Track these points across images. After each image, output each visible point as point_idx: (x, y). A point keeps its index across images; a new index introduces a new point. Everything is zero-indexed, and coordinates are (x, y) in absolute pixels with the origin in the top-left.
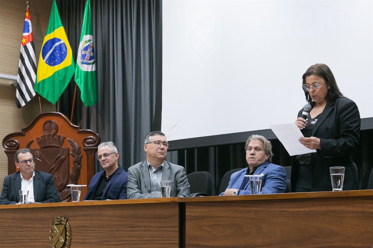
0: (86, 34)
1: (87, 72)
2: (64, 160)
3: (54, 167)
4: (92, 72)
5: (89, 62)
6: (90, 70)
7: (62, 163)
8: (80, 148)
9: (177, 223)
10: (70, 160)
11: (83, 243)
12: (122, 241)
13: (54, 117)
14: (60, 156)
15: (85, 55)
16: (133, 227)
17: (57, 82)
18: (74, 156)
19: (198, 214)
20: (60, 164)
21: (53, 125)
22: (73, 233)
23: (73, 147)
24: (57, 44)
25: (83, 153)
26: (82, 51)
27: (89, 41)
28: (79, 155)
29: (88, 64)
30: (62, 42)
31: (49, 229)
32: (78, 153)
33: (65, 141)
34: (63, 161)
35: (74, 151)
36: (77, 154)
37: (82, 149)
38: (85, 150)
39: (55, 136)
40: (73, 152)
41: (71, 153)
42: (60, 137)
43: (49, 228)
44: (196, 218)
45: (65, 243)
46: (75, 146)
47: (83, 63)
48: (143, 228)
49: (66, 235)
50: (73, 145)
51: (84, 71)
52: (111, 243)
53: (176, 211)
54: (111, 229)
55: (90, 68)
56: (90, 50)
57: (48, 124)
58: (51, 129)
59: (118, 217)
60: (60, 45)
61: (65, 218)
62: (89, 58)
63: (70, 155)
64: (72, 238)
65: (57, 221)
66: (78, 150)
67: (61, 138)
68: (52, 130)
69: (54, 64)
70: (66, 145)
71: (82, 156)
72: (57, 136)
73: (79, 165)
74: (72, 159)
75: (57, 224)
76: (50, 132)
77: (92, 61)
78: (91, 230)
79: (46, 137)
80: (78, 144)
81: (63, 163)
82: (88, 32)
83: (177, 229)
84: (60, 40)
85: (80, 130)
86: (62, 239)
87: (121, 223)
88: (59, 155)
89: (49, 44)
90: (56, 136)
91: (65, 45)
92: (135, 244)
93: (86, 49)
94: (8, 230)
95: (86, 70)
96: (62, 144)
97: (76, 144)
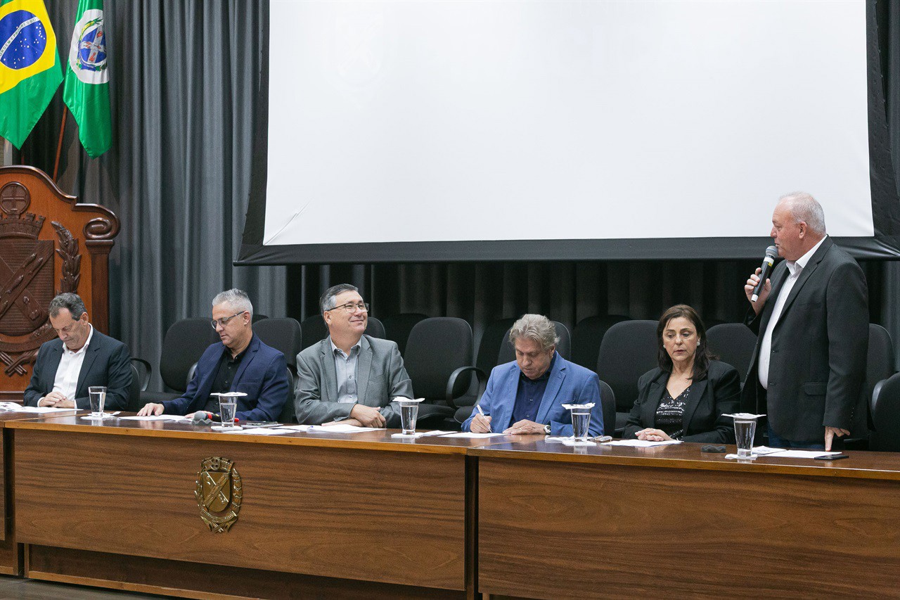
0: (91, 8)
1: (93, 86)
2: (43, 266)
3: (23, 278)
4: (102, 85)
5: (97, 65)
6: (98, 82)
7: (39, 271)
8: (76, 242)
9: (462, 488)
10: (56, 264)
11: (269, 506)
12: (351, 509)
13: (20, 175)
14: (35, 257)
15: (89, 50)
16: (373, 488)
17: (24, 102)
18: (64, 257)
19: (501, 477)
20: (34, 274)
21: (20, 193)
22: (245, 489)
23: (62, 239)
24: (26, 24)
25: (84, 252)
26: (80, 42)
27: (97, 21)
28: (75, 256)
29: (95, 69)
30: (36, 19)
31: (191, 477)
32: (74, 252)
33: (46, 226)
34: (41, 268)
35: (65, 247)
36: (71, 253)
37: (82, 244)
38: (89, 246)
39: (24, 216)
40: (61, 248)
41: (57, 251)
42: (34, 217)
43: (196, 474)
44: (498, 483)
45: (229, 505)
46: (66, 237)
47: (83, 67)
48: (394, 491)
49: (232, 490)
50: (62, 236)
51: (86, 84)
52: (329, 511)
53: (461, 468)
54: (327, 488)
55: (98, 78)
56: (97, 40)
57: (9, 190)
58: (17, 200)
59: (341, 467)
60: (33, 26)
61: (229, 461)
62: (96, 56)
63: (57, 256)
64: (245, 495)
65: (212, 466)
66: (74, 246)
67: (37, 219)
68: (18, 202)
69: (20, 65)
70: (48, 235)
71: (81, 257)
72: (30, 215)
73: (75, 275)
74: (59, 263)
75: (211, 470)
76: (14, 207)
77: (102, 63)
78: (286, 486)
79: (5, 216)
80: (73, 233)
81: (42, 271)
82: (95, 4)
83: (463, 498)
84: (31, 16)
85: (78, 204)
86: (223, 498)
87: (349, 479)
88: (34, 255)
89: (9, 23)
90: (27, 216)
91: (42, 26)
92: (379, 516)
93: (90, 38)
94: (99, 470)
95: (90, 82)
96: (39, 232)
97: (68, 233)
